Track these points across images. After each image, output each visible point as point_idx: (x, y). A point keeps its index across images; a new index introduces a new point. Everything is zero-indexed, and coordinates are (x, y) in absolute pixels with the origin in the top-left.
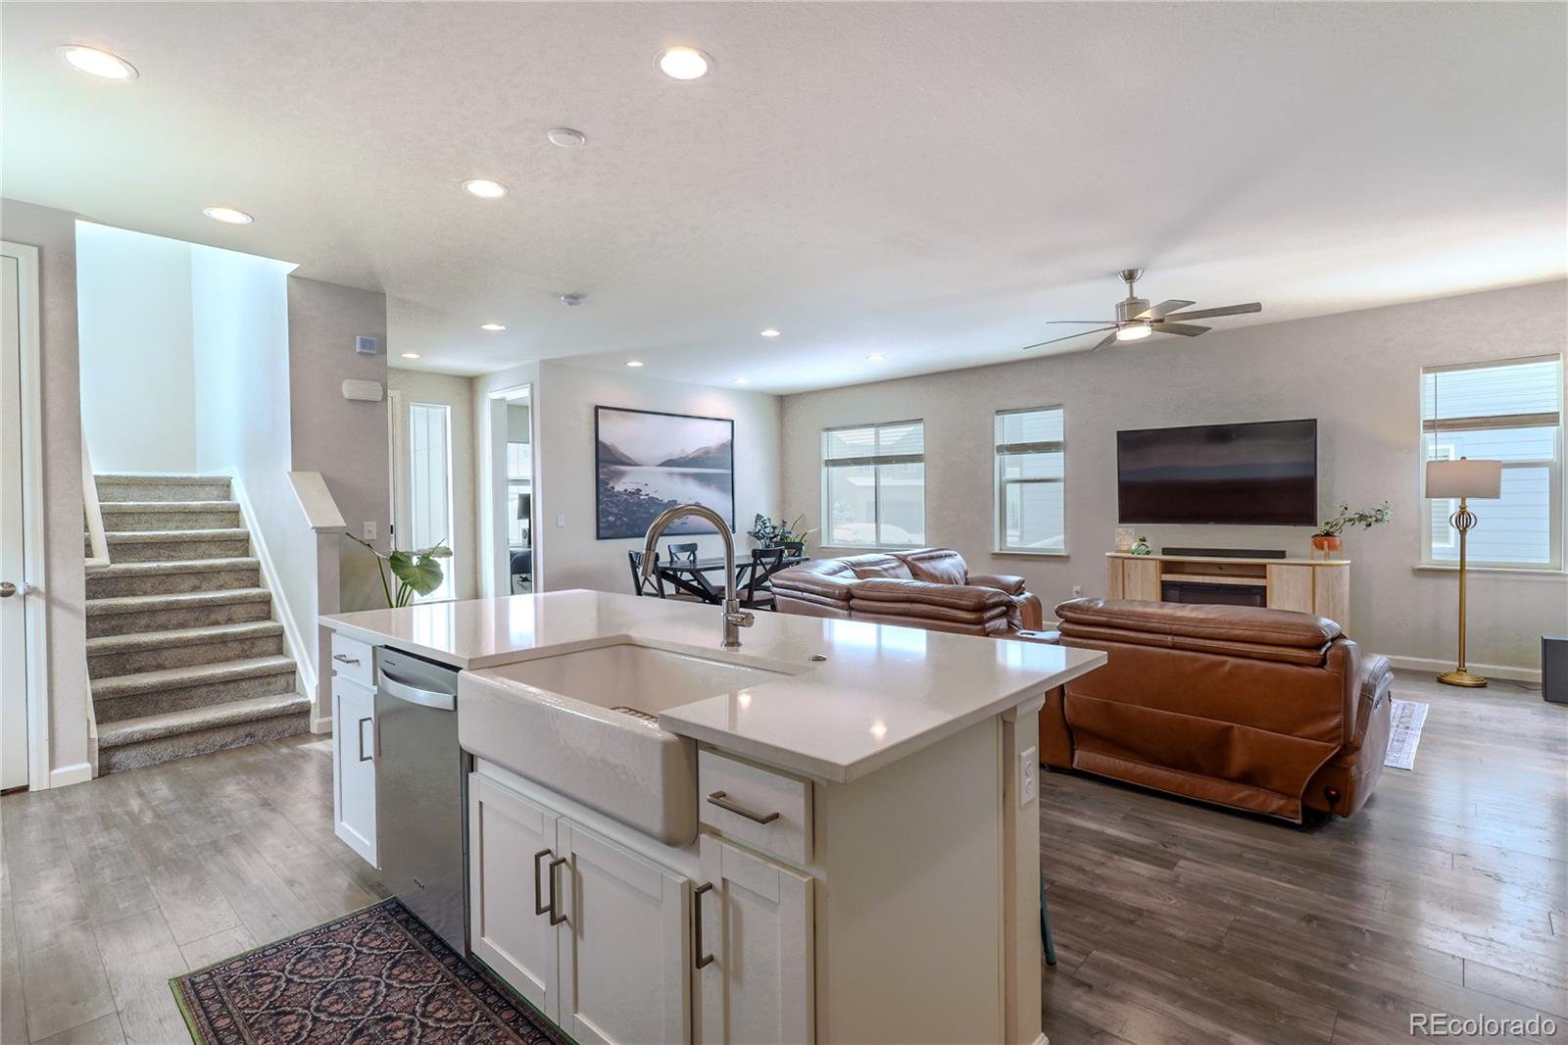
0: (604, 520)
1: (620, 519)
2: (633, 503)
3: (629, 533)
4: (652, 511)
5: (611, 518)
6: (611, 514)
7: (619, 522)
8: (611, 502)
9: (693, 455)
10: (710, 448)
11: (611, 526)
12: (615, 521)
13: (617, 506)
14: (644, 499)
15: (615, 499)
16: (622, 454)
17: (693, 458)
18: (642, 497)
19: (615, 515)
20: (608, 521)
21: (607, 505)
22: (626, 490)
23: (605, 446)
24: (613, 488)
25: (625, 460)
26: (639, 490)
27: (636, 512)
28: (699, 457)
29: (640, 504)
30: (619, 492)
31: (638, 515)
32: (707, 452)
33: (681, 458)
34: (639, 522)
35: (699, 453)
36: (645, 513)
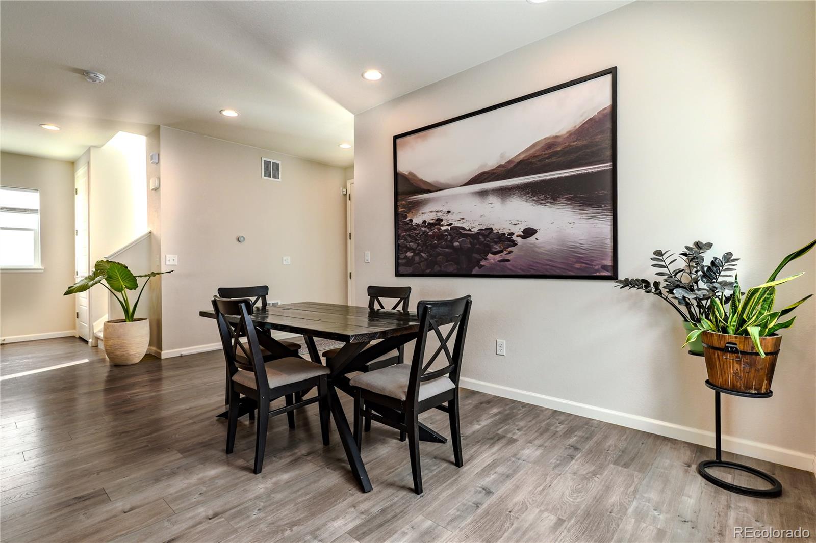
0: (402, 256)
1: (418, 254)
2: (433, 236)
3: (428, 271)
4: (456, 244)
5: (410, 254)
6: (410, 249)
7: (417, 259)
8: (409, 236)
9: (522, 157)
10: (557, 137)
11: (410, 262)
12: (412, 257)
13: (416, 240)
14: (446, 230)
15: (413, 233)
16: (422, 181)
17: (521, 161)
18: (443, 228)
19: (413, 250)
20: (406, 257)
21: (406, 240)
22: (424, 222)
23: (404, 177)
24: (411, 221)
25: (425, 188)
26: (439, 220)
27: (435, 246)
28: (534, 156)
29: (440, 236)
30: (418, 225)
31: (439, 250)
32: (550, 143)
33: (500, 166)
34: (439, 258)
35: (532, 152)
36: (447, 247)
